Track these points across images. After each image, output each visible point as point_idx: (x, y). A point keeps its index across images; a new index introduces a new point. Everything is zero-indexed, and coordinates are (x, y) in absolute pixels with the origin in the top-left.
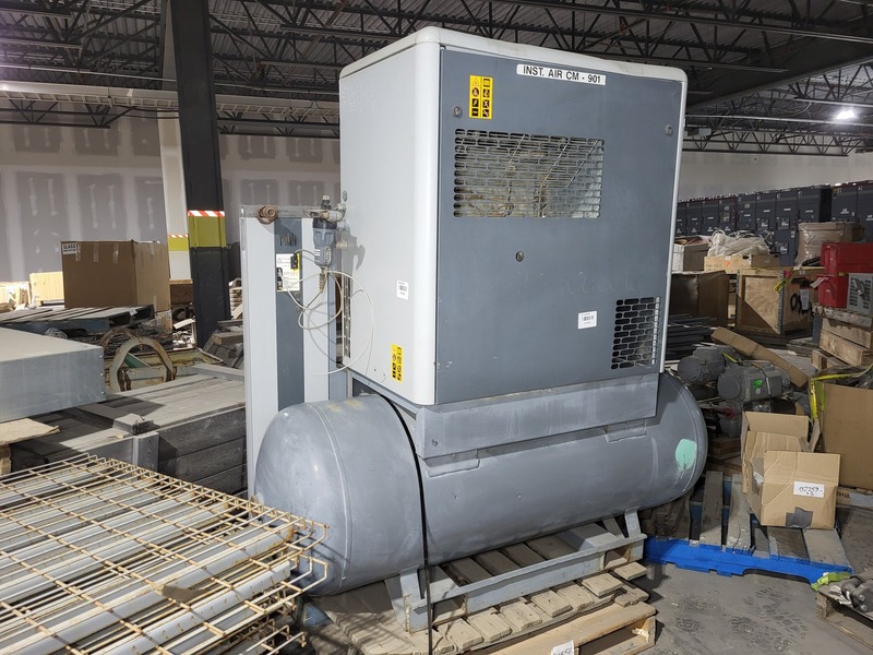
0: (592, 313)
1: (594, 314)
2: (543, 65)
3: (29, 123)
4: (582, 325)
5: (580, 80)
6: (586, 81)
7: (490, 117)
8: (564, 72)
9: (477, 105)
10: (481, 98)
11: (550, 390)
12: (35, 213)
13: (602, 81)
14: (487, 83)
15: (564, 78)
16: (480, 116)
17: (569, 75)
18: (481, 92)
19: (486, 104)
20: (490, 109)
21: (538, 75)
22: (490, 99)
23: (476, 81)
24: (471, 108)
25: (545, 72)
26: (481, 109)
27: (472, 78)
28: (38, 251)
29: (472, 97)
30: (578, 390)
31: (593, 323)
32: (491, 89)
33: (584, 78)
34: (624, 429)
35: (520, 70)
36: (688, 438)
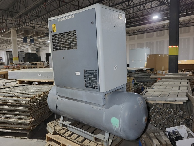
0: (78, 72)
3: (183, 27)
4: (77, 74)
5: (69, 18)
7: (56, 31)
10: (54, 28)
12: (182, 47)
13: (74, 16)
14: (54, 25)
15: (66, 19)
16: (54, 32)
21: (62, 20)
26: (54, 30)
28: (182, 56)
31: (79, 74)
33: (70, 17)
34: (96, 106)
35: (59, 21)
36: (116, 118)
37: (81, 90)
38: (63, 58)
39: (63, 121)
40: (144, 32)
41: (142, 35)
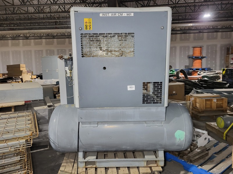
0: (133, 86)
1: (134, 86)
2: (109, 13)
4: (129, 89)
5: (123, 15)
6: (126, 15)
7: (91, 29)
8: (117, 14)
9: (87, 26)
10: (88, 24)
11: (120, 108)
13: (132, 15)
14: (90, 20)
16: (88, 29)
17: (119, 15)
18: (88, 23)
19: (90, 26)
20: (91, 27)
21: (108, 16)
22: (91, 24)
23: (86, 20)
24: (85, 27)
25: (110, 15)
26: (88, 27)
27: (85, 19)
29: (85, 24)
30: (131, 109)
31: (134, 89)
32: (91, 21)
33: (125, 15)
34: (153, 123)
35: (101, 15)
36: (181, 130)
37: (132, 107)
38: (105, 68)
39: (84, 157)
40: (54, 37)
41: (51, 40)
